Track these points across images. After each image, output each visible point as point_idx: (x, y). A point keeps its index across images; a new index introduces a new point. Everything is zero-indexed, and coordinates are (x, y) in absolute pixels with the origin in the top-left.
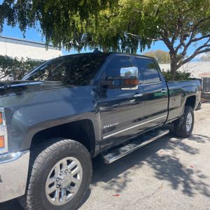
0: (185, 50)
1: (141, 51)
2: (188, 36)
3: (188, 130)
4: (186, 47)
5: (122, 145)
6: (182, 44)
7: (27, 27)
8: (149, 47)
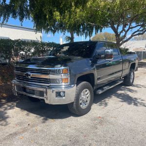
0: (126, 34)
1: (96, 34)
2: (127, 25)
3: (131, 82)
4: (126, 32)
5: (104, 86)
6: (123, 30)
7: (24, 19)
8: (101, 31)
